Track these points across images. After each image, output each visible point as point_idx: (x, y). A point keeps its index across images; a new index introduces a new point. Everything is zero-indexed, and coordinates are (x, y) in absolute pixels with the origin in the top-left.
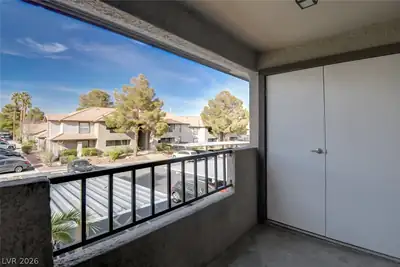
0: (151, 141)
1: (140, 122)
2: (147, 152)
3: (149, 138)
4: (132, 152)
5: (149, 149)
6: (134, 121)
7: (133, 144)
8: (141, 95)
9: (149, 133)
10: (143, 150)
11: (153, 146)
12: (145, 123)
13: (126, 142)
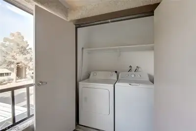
0: (27, 73)
1: (18, 61)
2: (24, 79)
3: (26, 71)
4: (13, 80)
5: (25, 78)
6: (13, 61)
7: (13, 75)
8: (18, 45)
9: (26, 68)
10: (21, 78)
11: (28, 76)
12: (21, 62)
13: (7, 74)
